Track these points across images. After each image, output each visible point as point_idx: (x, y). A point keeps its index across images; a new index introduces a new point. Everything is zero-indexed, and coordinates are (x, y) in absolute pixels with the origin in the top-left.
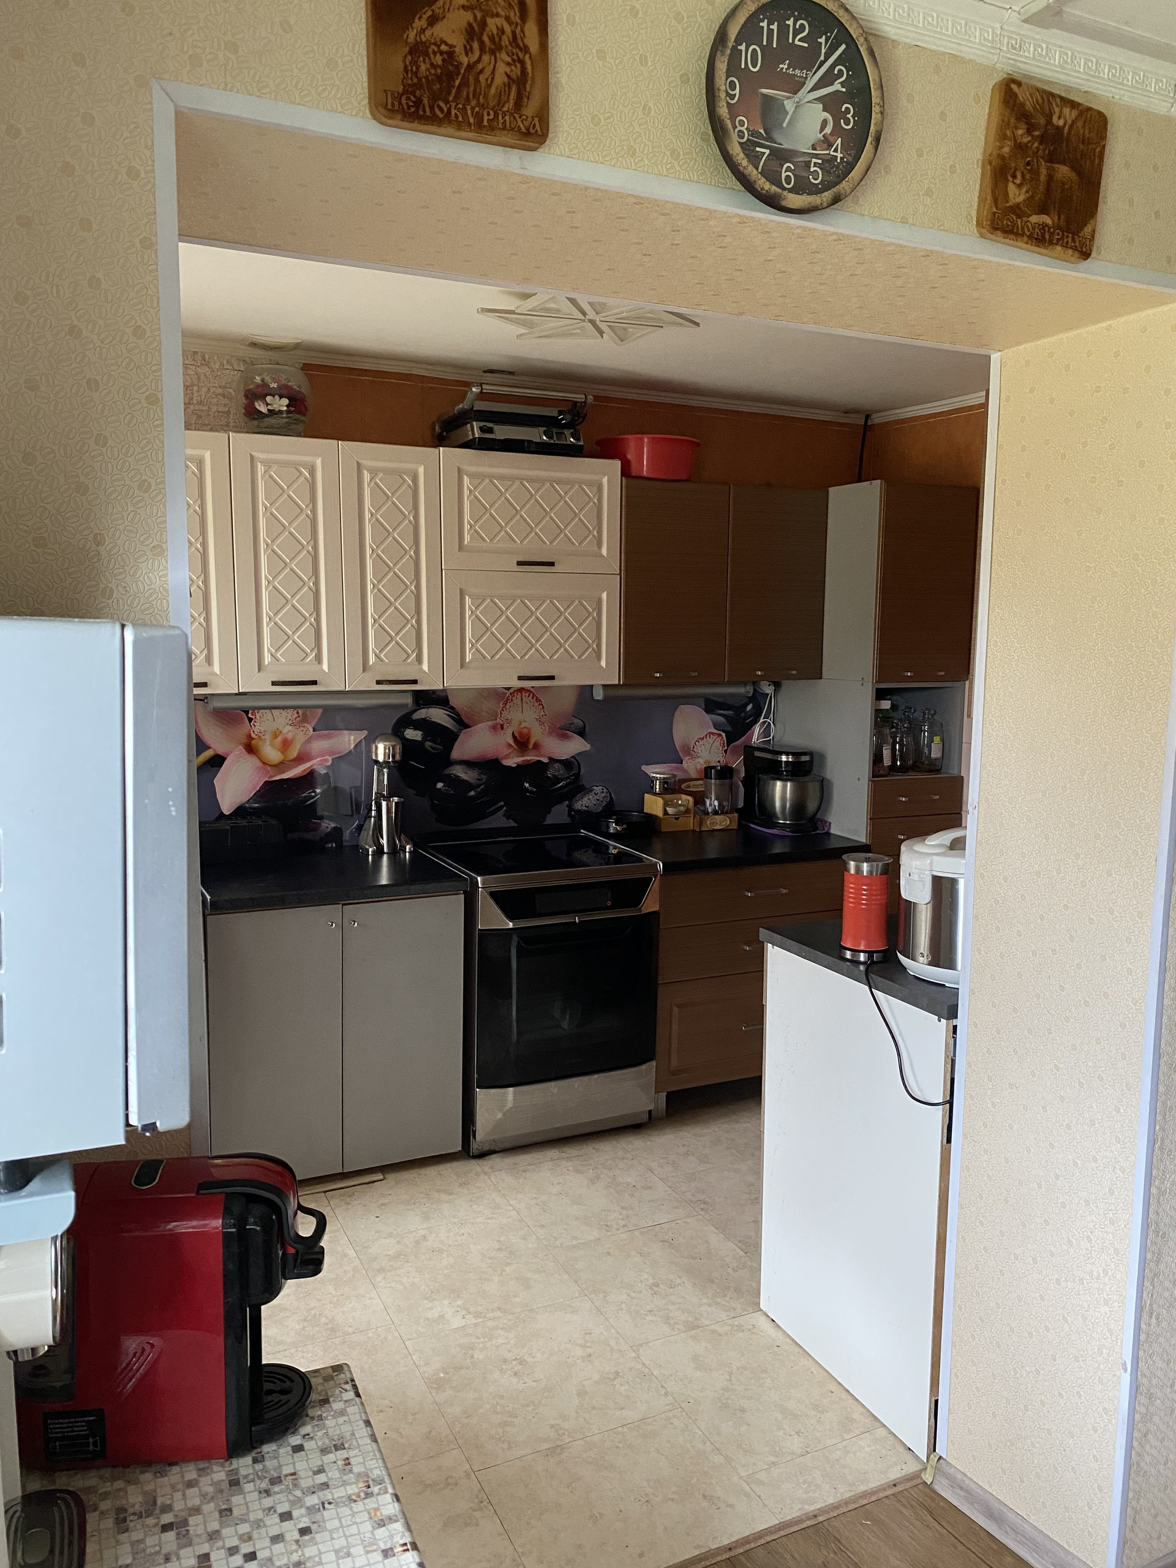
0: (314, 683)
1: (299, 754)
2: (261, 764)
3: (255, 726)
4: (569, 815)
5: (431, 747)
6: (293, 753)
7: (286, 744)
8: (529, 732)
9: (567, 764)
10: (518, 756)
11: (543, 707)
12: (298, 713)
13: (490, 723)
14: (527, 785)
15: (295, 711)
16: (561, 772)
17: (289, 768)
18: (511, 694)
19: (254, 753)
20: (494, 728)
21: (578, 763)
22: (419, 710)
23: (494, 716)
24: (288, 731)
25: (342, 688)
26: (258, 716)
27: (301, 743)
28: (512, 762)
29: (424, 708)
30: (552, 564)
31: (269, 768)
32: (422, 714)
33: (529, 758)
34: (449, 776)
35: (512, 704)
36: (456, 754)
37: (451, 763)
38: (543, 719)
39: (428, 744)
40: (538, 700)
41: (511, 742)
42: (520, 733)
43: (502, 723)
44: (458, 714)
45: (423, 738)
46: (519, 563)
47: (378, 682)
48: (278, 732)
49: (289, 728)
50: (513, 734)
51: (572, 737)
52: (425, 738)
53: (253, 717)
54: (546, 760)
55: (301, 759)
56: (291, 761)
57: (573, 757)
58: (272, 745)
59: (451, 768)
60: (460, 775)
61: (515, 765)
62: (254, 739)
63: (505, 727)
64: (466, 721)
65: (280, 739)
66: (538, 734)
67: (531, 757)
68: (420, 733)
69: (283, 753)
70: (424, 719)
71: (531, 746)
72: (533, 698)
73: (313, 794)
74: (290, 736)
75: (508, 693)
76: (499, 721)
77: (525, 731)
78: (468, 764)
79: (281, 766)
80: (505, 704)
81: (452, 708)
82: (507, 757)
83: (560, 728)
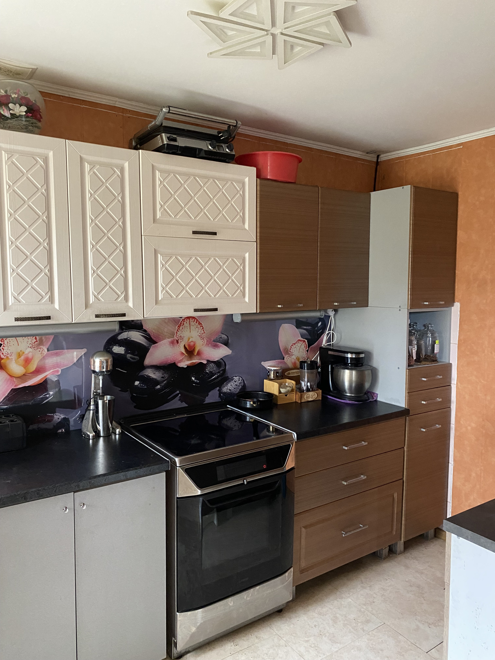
0: (49, 318)
1: (37, 366)
2: (9, 377)
3: (3, 349)
4: (220, 396)
5: (131, 357)
6: (33, 367)
7: (27, 361)
8: (194, 345)
9: (218, 363)
10: (188, 360)
11: (203, 328)
12: (36, 338)
13: (170, 340)
14: (193, 379)
15: (34, 337)
16: (215, 369)
17: (30, 378)
18: (183, 320)
19: (4, 370)
20: (172, 343)
21: (225, 362)
22: (122, 333)
23: (172, 335)
24: (28, 352)
25: (70, 321)
26: (6, 342)
27: (39, 360)
28: (184, 364)
29: (125, 332)
30: (215, 234)
31: (15, 379)
32: (124, 335)
33: (194, 361)
34: (143, 376)
35: (183, 327)
36: (148, 361)
37: (144, 368)
38: (202, 336)
39: (129, 356)
40: (200, 323)
41: (183, 351)
42: (189, 345)
43: (177, 339)
44: (149, 335)
45: (125, 352)
46: (194, 233)
47: (97, 316)
48: (21, 354)
49: (30, 350)
50: (184, 345)
51: (220, 346)
52: (126, 352)
53: (2, 343)
54: (205, 362)
55: (38, 371)
56: (31, 373)
57: (221, 359)
58: (17, 362)
59: (144, 371)
60: (150, 375)
61: (186, 367)
62: (3, 359)
63: (179, 341)
64: (154, 339)
65: (22, 358)
66: (200, 345)
67: (196, 361)
68: (123, 348)
69: (25, 368)
70: (126, 339)
71: (196, 354)
72: (196, 322)
73: (48, 396)
74: (30, 356)
75: (181, 319)
76: (175, 338)
77: (192, 344)
78: (156, 367)
79: (24, 377)
80: (179, 327)
81: (145, 331)
82: (180, 361)
83: (214, 341)
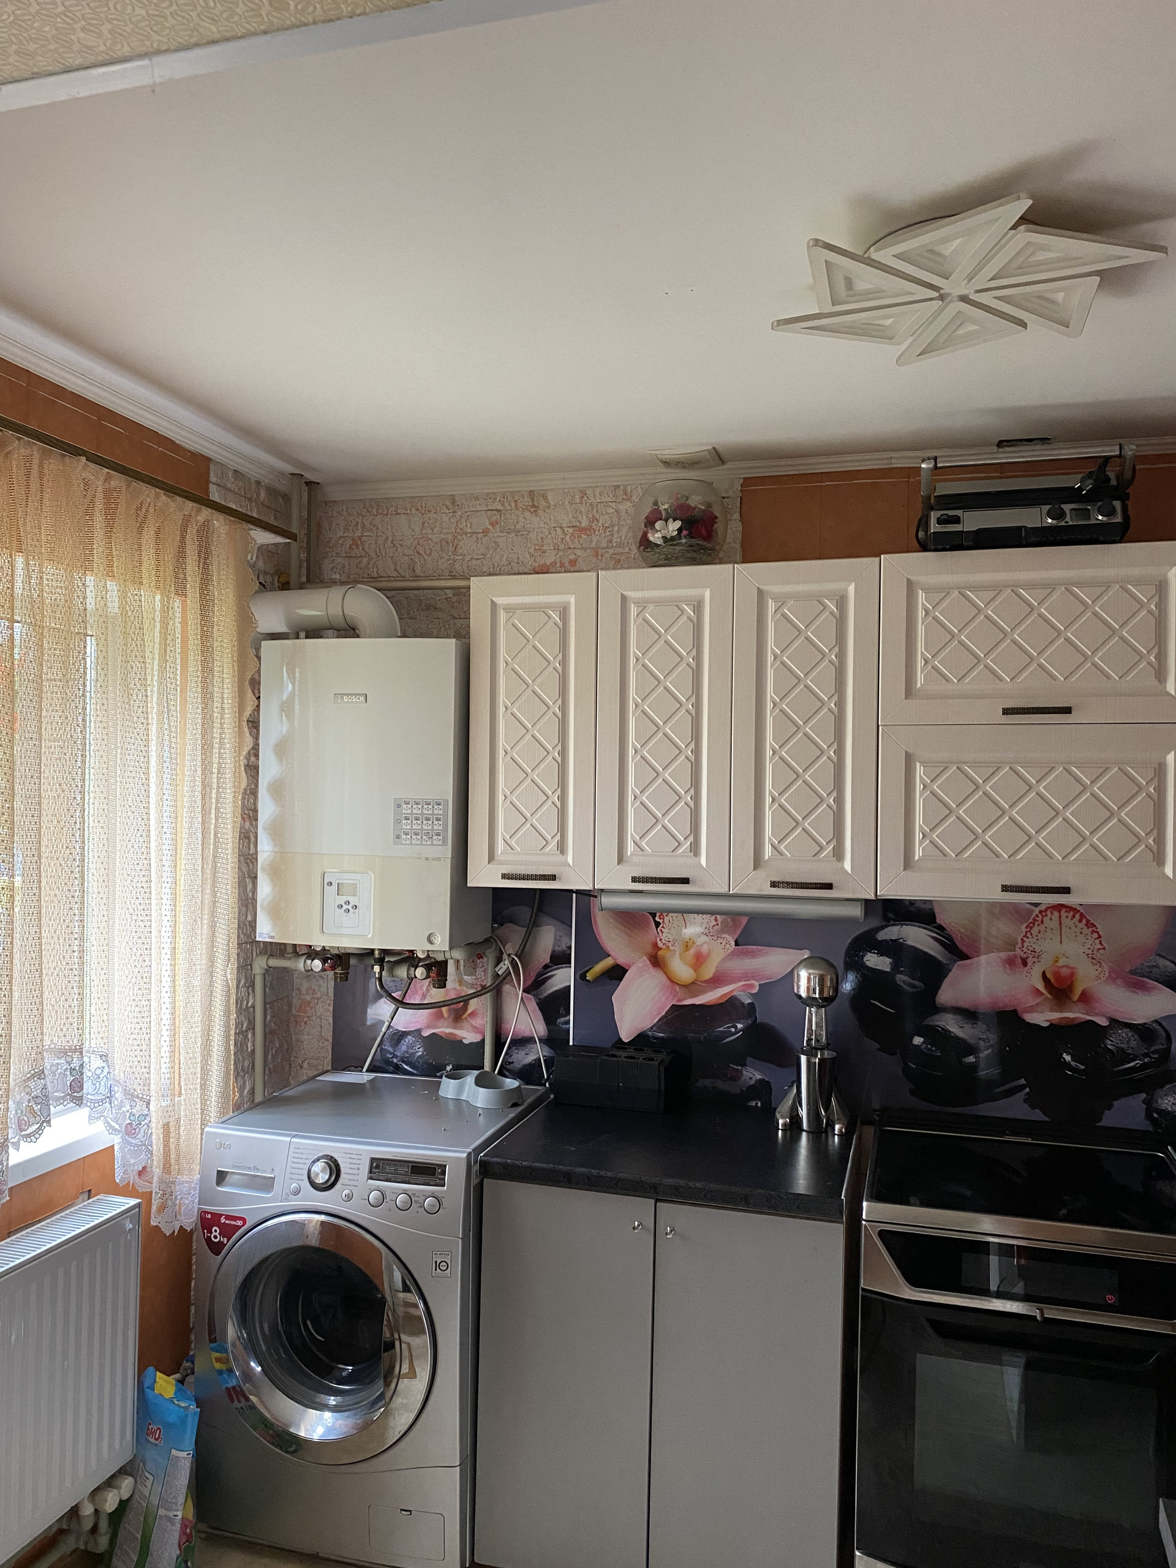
0: (686, 881)
1: (716, 970)
2: (668, 982)
3: (662, 932)
4: (1149, 1116)
5: (904, 982)
6: (708, 972)
7: (699, 960)
8: (1072, 974)
9: (1145, 1032)
10: (1052, 1010)
11: (1100, 937)
12: (716, 920)
13: (1003, 955)
14: (1068, 1058)
15: (713, 917)
16: (1133, 1044)
17: (703, 992)
18: (1041, 912)
19: (661, 968)
20: (1010, 962)
21: (1167, 1032)
22: (886, 926)
23: (1011, 945)
24: (704, 943)
25: (723, 890)
26: (666, 920)
27: (718, 960)
28: (1042, 1017)
29: (893, 925)
30: (1067, 710)
31: (677, 988)
32: (891, 933)
33: (1071, 1015)
34: (933, 1028)
35: (1042, 927)
36: (946, 995)
37: (937, 1010)
38: (1097, 955)
39: (901, 978)
40: (1089, 924)
41: (1041, 986)
42: (1057, 975)
43: (1025, 956)
44: (950, 939)
45: (892, 968)
46: (1006, 712)
47: (774, 884)
48: (689, 945)
49: (704, 938)
50: (1044, 973)
51: (1154, 988)
52: (895, 967)
53: (661, 921)
54: (1103, 1022)
55: (717, 980)
56: (706, 982)
57: (1156, 1021)
58: (682, 959)
59: (936, 1017)
60: (951, 1029)
61: (1047, 1024)
62: (661, 949)
63: (1030, 961)
64: (963, 948)
65: (692, 951)
66: (1088, 977)
67: (1075, 1014)
68: (888, 960)
69: (695, 970)
70: (895, 940)
71: (1076, 997)
72: (1080, 921)
73: (733, 1030)
74: (705, 949)
75: (1037, 910)
76: (1018, 952)
77: (1065, 972)
78: (969, 1014)
79: (692, 987)
80: (1030, 927)
81: (941, 928)
82: (1031, 1009)
83: (1131, 972)
